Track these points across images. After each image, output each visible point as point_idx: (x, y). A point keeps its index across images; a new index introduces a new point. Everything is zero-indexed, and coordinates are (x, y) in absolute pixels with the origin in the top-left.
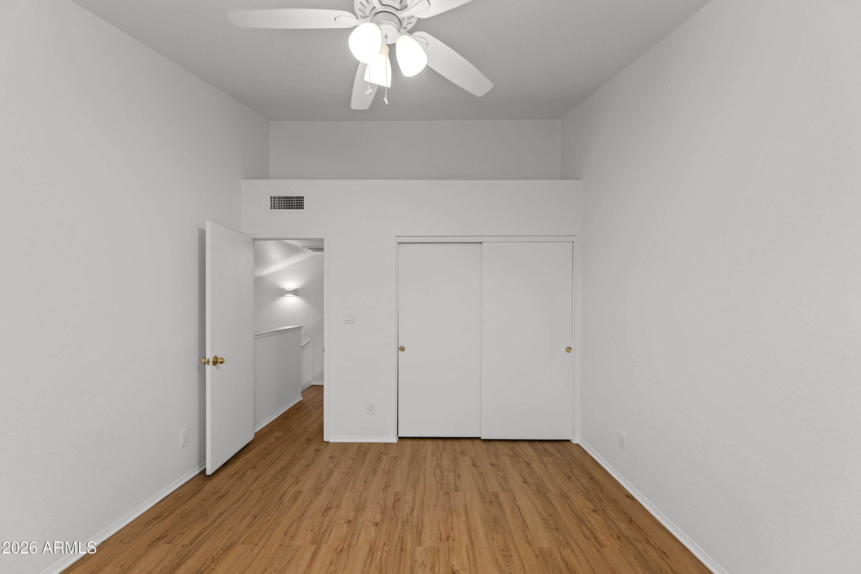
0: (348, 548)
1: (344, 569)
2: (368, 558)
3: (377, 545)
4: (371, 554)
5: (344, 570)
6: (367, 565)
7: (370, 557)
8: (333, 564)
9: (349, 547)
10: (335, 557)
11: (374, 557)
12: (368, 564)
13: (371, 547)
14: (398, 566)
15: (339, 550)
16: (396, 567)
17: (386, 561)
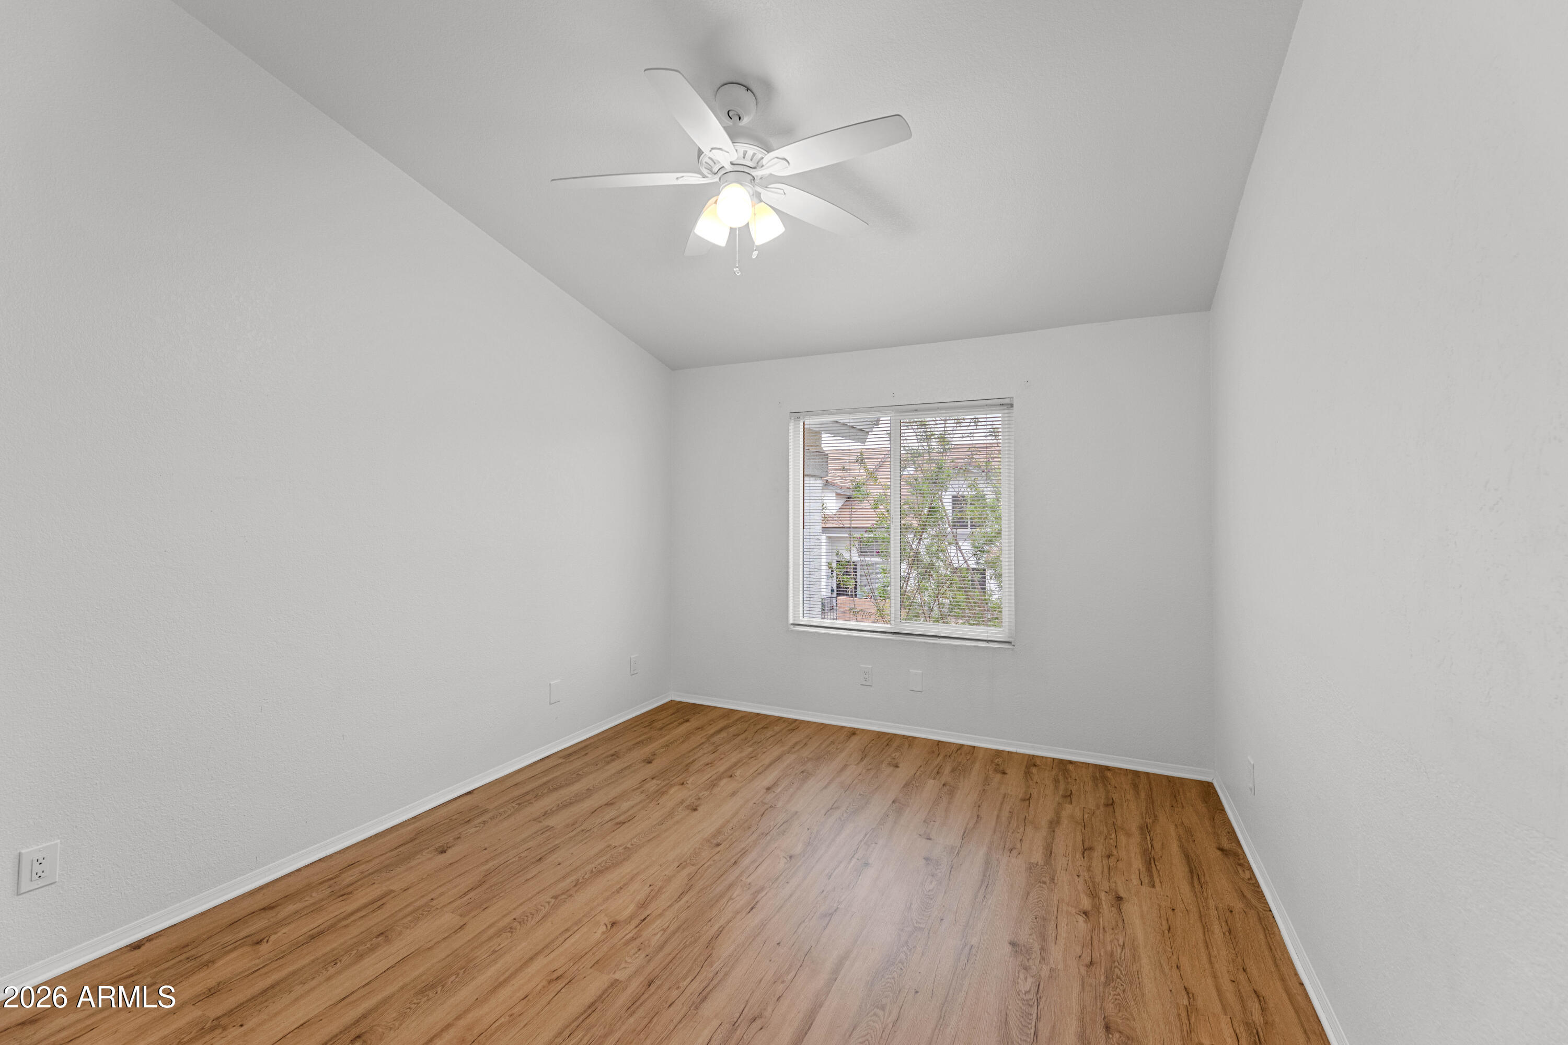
0: (739, 1021)
1: (761, 981)
2: (714, 987)
3: (685, 1008)
4: (704, 993)
5: (762, 979)
6: (723, 974)
7: (711, 987)
8: (777, 997)
9: (737, 1025)
10: (770, 1009)
11: (704, 984)
12: (720, 975)
13: (696, 1008)
14: (679, 955)
15: (758, 1024)
16: (683, 956)
17: (689, 971)
